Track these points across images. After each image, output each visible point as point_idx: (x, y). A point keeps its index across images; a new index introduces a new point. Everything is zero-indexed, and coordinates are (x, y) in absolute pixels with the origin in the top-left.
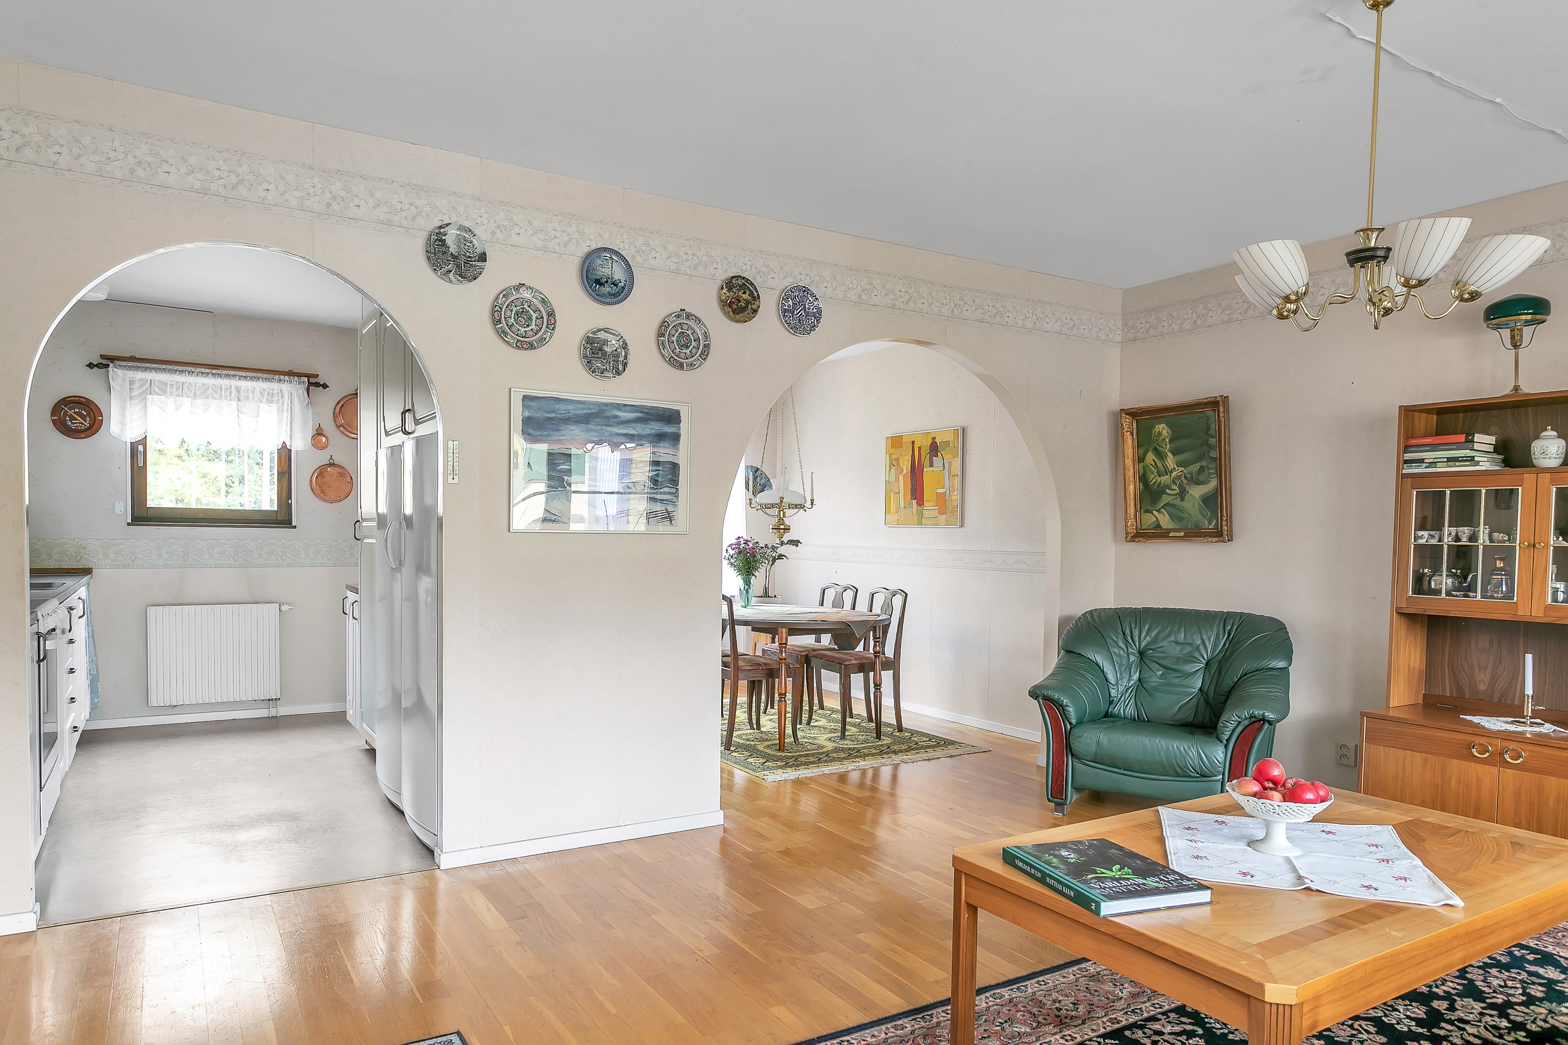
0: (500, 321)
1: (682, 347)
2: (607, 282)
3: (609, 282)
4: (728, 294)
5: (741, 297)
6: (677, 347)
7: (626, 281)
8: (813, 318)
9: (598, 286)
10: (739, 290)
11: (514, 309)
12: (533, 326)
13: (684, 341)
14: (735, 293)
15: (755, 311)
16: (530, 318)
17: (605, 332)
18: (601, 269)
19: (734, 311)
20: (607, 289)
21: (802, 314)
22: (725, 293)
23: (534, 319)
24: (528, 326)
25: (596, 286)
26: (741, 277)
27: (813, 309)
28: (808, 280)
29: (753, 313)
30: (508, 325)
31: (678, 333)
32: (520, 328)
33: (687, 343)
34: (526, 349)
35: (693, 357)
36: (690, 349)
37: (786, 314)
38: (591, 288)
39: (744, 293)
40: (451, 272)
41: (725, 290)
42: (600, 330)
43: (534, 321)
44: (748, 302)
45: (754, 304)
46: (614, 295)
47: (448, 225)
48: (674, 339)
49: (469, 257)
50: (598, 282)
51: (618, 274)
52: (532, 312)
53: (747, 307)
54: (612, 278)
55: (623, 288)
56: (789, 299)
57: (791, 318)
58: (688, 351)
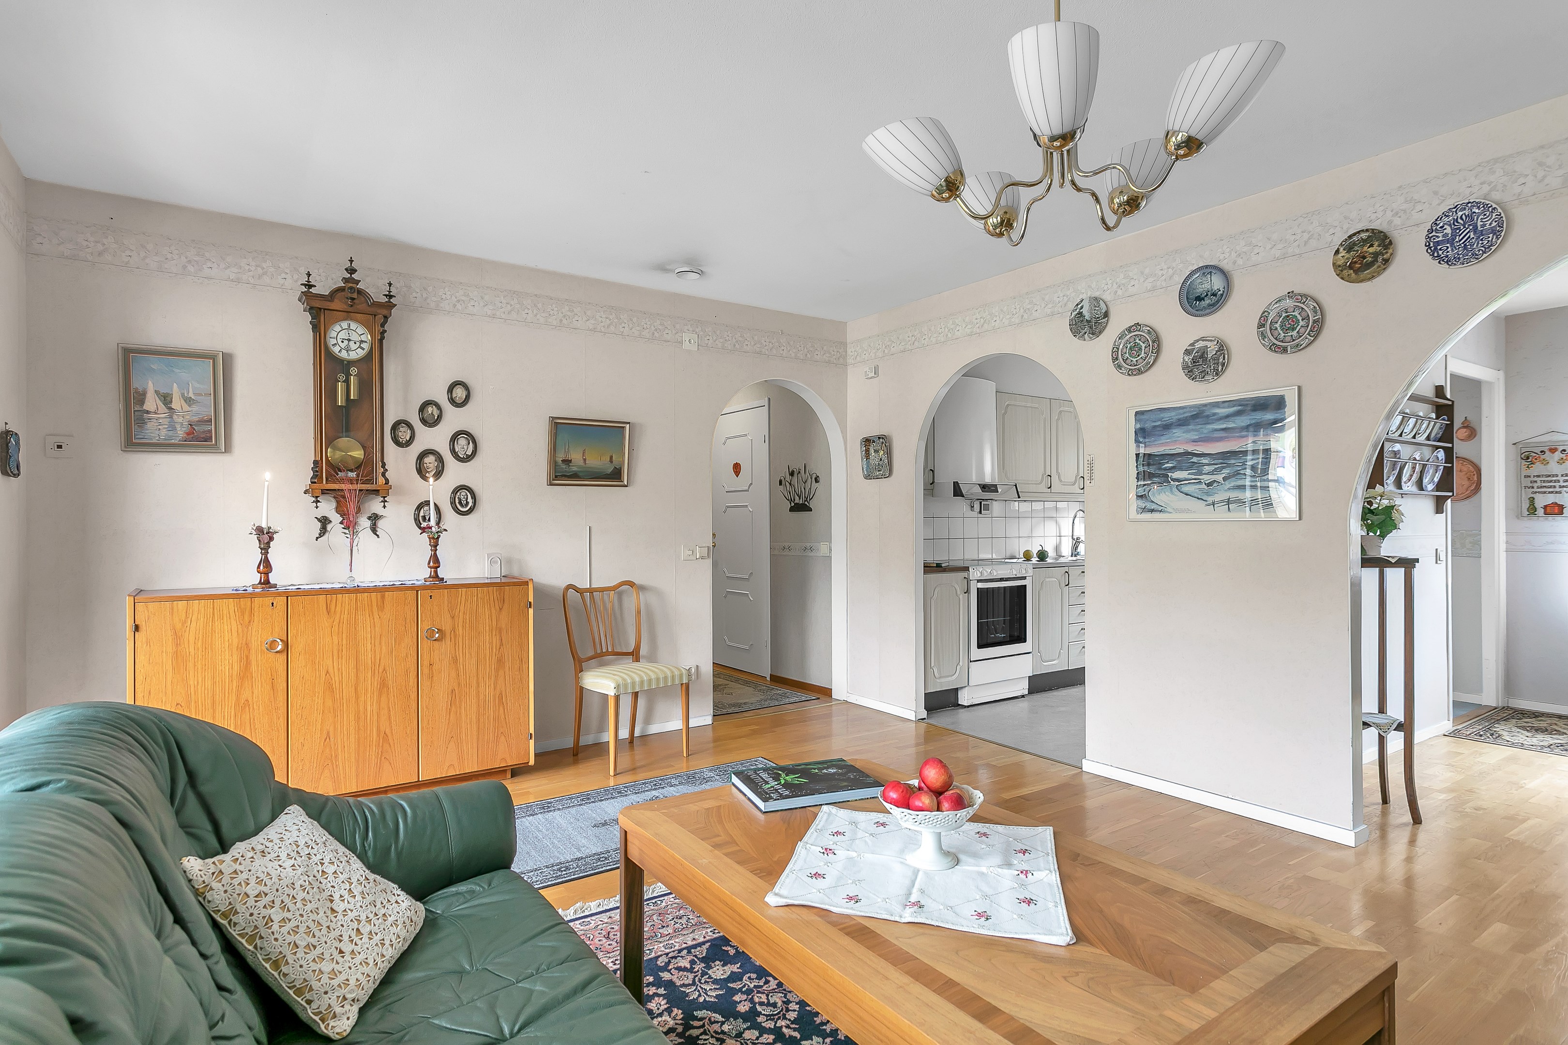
0: (1117, 358)
1: (1285, 331)
2: (1207, 295)
3: (1209, 295)
4: (1347, 256)
5: (1366, 252)
6: (1281, 332)
7: (1224, 288)
8: (1491, 235)
9: (1198, 302)
10: (1364, 246)
11: (1129, 346)
12: (1143, 355)
13: (1289, 324)
14: (1358, 251)
15: (1386, 261)
16: (1140, 349)
17: (1203, 341)
18: (1200, 286)
19: (1356, 272)
20: (1207, 301)
21: (1469, 237)
22: (1343, 257)
23: (1143, 348)
24: (1139, 356)
25: (1196, 303)
26: (1363, 231)
27: (1490, 224)
28: (1486, 188)
29: (1384, 264)
30: (1123, 360)
31: (1282, 318)
32: (1133, 359)
33: (1294, 325)
34: (1135, 375)
35: (1301, 337)
36: (1297, 330)
37: (1439, 247)
38: (1191, 306)
39: (1371, 246)
40: (1086, 333)
41: (1343, 253)
42: (1197, 341)
43: (1143, 350)
44: (1376, 255)
45: (1387, 253)
46: (1213, 305)
47: (1081, 301)
48: (1277, 325)
49: (1098, 318)
50: (1199, 299)
51: (1217, 283)
52: (1141, 344)
53: (1375, 261)
54: (1212, 290)
55: (1222, 295)
56: (1446, 227)
57: (1449, 249)
58: (1295, 333)
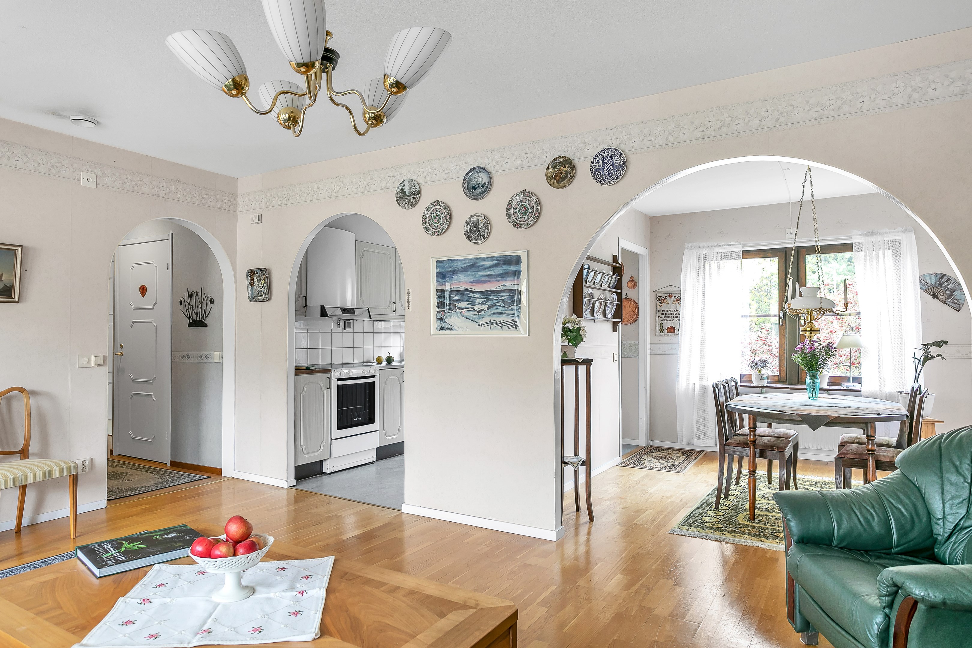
0: (425, 223)
1: (522, 214)
2: (479, 186)
3: (480, 186)
4: (553, 171)
5: (563, 170)
6: (519, 215)
7: (488, 183)
8: (620, 169)
9: (474, 190)
10: (561, 166)
11: (433, 215)
12: (441, 222)
13: (523, 210)
14: (558, 169)
15: (572, 177)
16: (440, 218)
17: (476, 216)
18: (475, 180)
19: (558, 182)
20: (479, 190)
21: (611, 168)
22: (551, 171)
23: (441, 218)
24: (439, 222)
25: (472, 191)
26: (560, 157)
27: (620, 162)
28: (618, 141)
29: (571, 179)
30: (429, 224)
31: (520, 206)
32: (435, 225)
33: (526, 211)
34: (436, 236)
35: (529, 219)
36: (527, 214)
37: (597, 173)
38: (469, 192)
39: (565, 167)
40: (406, 204)
41: (551, 169)
42: (472, 216)
43: (441, 219)
44: (567, 172)
45: (572, 172)
46: (481, 193)
47: (404, 181)
48: (517, 210)
49: (414, 194)
50: (474, 188)
51: (484, 179)
52: (440, 214)
53: (567, 176)
54: (481, 183)
55: (487, 187)
56: (600, 161)
57: (602, 174)
58: (526, 216)
